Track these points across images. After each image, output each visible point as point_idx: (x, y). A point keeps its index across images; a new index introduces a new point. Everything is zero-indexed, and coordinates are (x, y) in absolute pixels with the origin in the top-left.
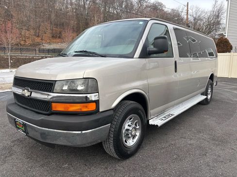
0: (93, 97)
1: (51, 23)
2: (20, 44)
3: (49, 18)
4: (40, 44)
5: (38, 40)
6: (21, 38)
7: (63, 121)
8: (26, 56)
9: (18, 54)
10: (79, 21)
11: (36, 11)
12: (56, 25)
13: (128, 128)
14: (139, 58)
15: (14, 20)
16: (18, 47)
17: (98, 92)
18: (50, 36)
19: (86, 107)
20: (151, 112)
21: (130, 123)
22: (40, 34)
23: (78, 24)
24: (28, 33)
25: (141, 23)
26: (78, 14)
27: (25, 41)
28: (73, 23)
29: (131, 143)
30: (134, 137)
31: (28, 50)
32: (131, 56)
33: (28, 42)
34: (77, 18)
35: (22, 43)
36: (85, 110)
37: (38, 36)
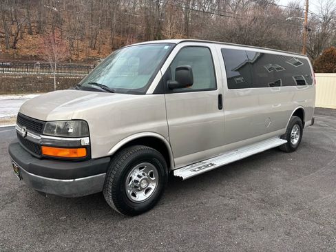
0: (85, 141)
1: (112, 30)
2: (72, 60)
3: (110, 23)
4: (95, 59)
5: (94, 53)
6: (72, 52)
7: (49, 167)
8: (76, 76)
9: (66, 74)
10: (148, 25)
11: (92, 15)
12: (119, 32)
13: (137, 179)
14: (153, 94)
15: (64, 27)
16: (68, 64)
17: (89, 136)
18: (110, 47)
19: (75, 153)
20: (176, 160)
21: (141, 174)
22: (97, 45)
23: (148, 30)
24: (82, 44)
25: (167, 47)
26: (148, 16)
27: (78, 55)
28: (141, 28)
29: (141, 197)
30: (148, 190)
31: (80, 68)
32: (142, 92)
33: (82, 56)
34: (147, 21)
35: (74, 57)
36: (74, 156)
37: (94, 49)
